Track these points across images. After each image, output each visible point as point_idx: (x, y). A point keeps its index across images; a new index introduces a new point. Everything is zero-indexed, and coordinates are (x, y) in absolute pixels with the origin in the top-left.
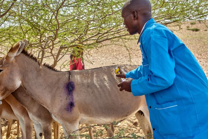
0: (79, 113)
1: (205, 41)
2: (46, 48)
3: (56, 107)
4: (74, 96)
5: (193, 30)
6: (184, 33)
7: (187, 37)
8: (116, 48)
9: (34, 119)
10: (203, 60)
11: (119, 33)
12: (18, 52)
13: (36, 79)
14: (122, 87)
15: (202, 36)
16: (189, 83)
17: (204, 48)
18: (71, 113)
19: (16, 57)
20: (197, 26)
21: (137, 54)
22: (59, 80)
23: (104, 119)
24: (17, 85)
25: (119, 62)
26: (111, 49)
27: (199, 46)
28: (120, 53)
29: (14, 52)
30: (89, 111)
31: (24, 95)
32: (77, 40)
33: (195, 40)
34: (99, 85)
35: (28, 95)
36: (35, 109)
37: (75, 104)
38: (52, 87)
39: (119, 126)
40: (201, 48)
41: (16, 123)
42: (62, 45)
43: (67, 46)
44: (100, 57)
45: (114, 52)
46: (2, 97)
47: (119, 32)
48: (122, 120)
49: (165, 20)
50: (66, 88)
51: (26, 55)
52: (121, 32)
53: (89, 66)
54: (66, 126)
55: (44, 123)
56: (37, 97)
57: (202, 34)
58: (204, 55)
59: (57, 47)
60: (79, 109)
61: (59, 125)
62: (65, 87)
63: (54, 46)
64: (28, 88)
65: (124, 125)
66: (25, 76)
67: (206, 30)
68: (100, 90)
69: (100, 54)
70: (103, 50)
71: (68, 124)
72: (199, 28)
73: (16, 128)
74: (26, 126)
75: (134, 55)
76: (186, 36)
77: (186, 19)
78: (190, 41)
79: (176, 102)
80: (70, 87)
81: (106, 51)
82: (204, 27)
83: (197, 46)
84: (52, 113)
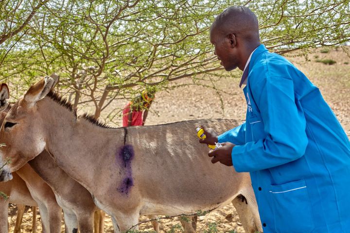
0: (140, 197)
1: (345, 80)
2: (82, 88)
3: (103, 186)
4: (132, 168)
5: (325, 63)
6: (309, 67)
7: (315, 74)
8: (195, 90)
9: (65, 206)
10: (341, 112)
11: (204, 67)
12: (42, 95)
13: (71, 139)
14: (215, 157)
15: (340, 73)
16: (326, 151)
17: (343, 92)
18: (128, 197)
19: (38, 102)
20: (332, 57)
21: (231, 101)
22: (108, 141)
23: (180, 208)
24: (38, 149)
25: (200, 113)
26: (186, 92)
27: (335, 89)
28: (202, 97)
29: (34, 95)
30: (157, 195)
31: (49, 165)
32: (135, 75)
33: (328, 80)
34: (173, 151)
35: (56, 166)
36: (67, 189)
37: (134, 182)
38: (97, 153)
39: (202, 220)
40: (338, 92)
41: (29, 212)
42: (109, 84)
43: (118, 85)
44: (168, 105)
45: (193, 96)
46: (13, 168)
47: (204, 65)
48: (211, 209)
49: (282, 45)
50: (120, 155)
51: (54, 100)
52: (208, 63)
53: (151, 119)
54: (117, 218)
55: (82, 212)
56: (71, 170)
57: (340, 70)
58: (342, 104)
59: (101, 87)
60: (141, 190)
61: (103, 217)
62: (118, 154)
63: (98, 84)
64: (56, 154)
65: (210, 219)
66: (52, 135)
67: (346, 63)
68: (175, 159)
69: (169, 99)
70: (174, 93)
71: (122, 215)
72: (335, 59)
73: (30, 220)
74: (50, 217)
75: (226, 102)
76: (313, 72)
77: (317, 45)
78: (321, 81)
79: (304, 181)
80: (126, 154)
81: (178, 95)
82: (344, 57)
83: (332, 89)
84: (94, 195)
